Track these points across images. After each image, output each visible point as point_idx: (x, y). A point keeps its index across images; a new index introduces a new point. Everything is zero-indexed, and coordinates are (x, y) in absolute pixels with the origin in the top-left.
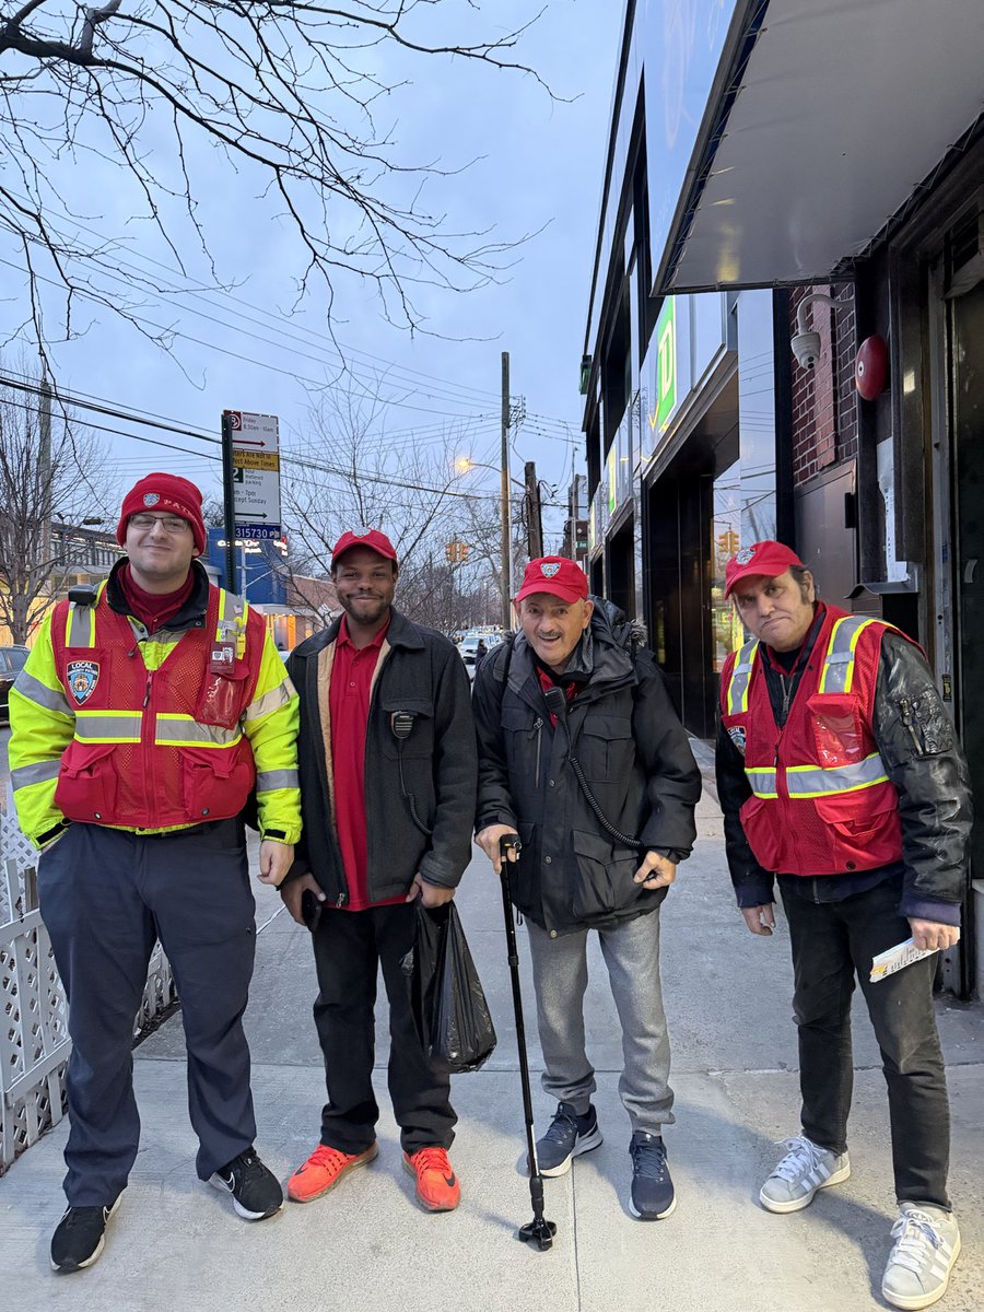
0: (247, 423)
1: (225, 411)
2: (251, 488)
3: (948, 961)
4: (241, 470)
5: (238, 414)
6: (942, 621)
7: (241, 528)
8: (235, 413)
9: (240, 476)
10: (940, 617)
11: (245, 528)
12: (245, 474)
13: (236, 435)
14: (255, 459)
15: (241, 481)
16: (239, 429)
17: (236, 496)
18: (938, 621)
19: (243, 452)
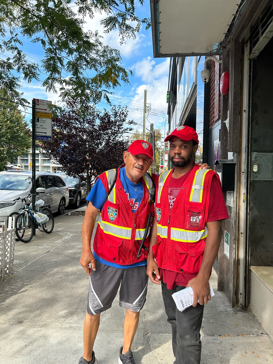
0: (41, 103)
1: (34, 99)
2: (42, 124)
3: (241, 294)
4: (38, 118)
5: (38, 100)
6: (244, 174)
7: (38, 137)
8: (37, 99)
9: (38, 120)
10: (243, 172)
11: (39, 137)
12: (40, 119)
13: (37, 107)
14: (44, 115)
15: (38, 121)
16: (38, 105)
17: (36, 126)
18: (242, 174)
19: (39, 112)
